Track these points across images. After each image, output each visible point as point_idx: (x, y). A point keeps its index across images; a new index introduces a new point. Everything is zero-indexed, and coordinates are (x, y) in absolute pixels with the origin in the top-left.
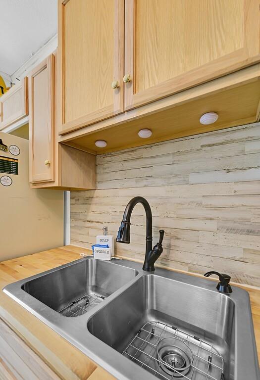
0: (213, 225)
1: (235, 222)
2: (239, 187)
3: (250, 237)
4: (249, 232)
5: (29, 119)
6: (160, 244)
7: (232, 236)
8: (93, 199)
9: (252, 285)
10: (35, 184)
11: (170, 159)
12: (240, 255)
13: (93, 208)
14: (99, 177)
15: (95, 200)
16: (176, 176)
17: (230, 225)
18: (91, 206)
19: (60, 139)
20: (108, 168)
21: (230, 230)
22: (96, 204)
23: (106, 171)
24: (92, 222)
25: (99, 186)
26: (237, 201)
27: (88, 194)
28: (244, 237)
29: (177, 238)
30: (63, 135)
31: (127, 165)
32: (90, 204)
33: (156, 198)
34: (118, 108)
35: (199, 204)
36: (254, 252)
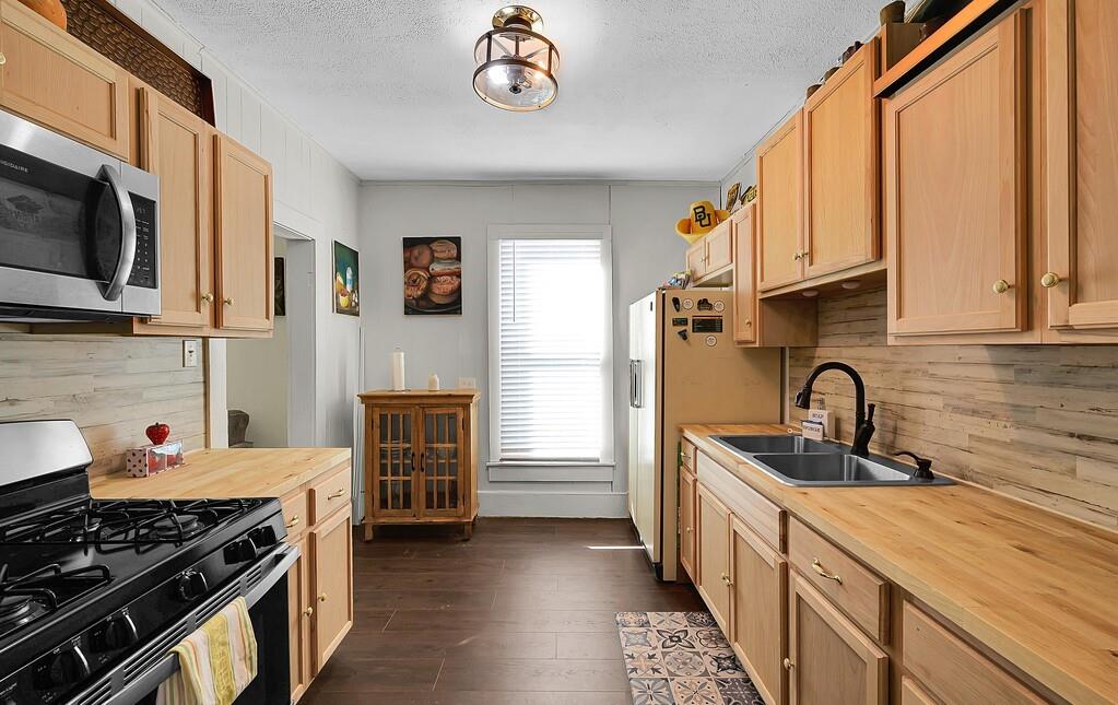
0: (938, 402)
1: (960, 399)
2: (963, 353)
3: (976, 419)
4: (975, 412)
5: (733, 266)
7: (957, 417)
9: (977, 483)
10: (739, 343)
12: (965, 444)
14: (821, 330)
17: (956, 402)
19: (760, 296)
20: (831, 317)
21: (956, 409)
23: (829, 321)
25: (822, 342)
26: (962, 372)
28: (969, 419)
29: (903, 419)
30: (764, 292)
33: (881, 361)
34: (799, 277)
35: (925, 373)
36: (979, 439)
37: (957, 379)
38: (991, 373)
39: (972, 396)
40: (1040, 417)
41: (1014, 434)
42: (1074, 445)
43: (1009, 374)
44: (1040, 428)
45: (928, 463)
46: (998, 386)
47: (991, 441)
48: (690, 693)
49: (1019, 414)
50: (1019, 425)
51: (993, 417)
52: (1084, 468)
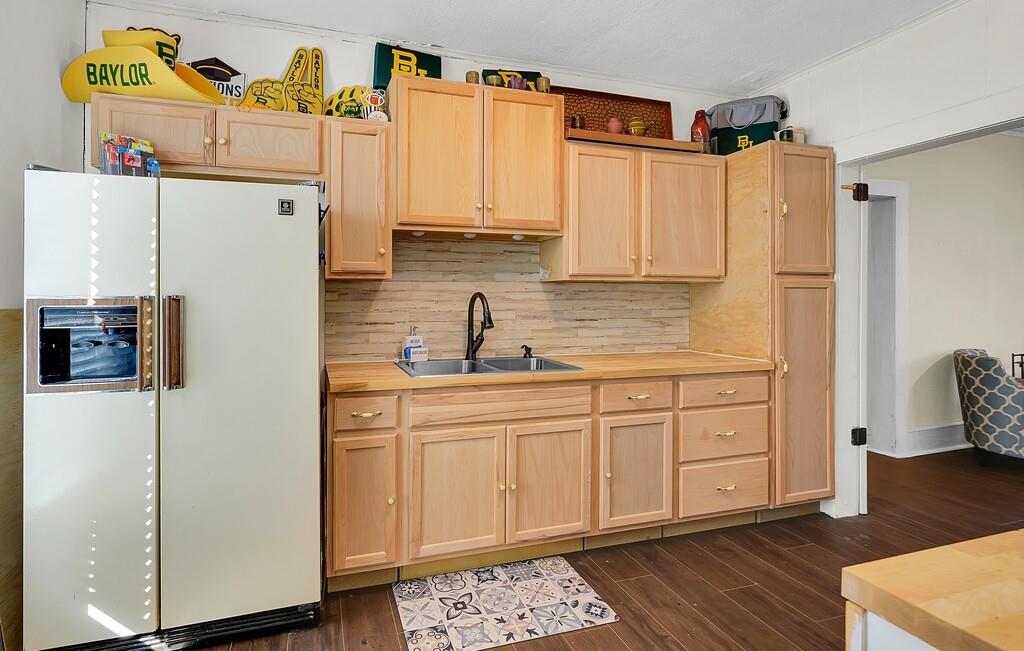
0: (512, 315)
1: (526, 311)
3: (536, 320)
4: (534, 317)
6: (481, 334)
7: (524, 321)
8: (378, 293)
11: (479, 257)
12: (530, 335)
13: (378, 305)
15: (381, 295)
16: (484, 273)
17: (523, 313)
18: (374, 302)
19: (394, 227)
20: (404, 255)
21: (524, 317)
22: (382, 299)
24: (375, 324)
26: (528, 296)
27: (369, 287)
31: (431, 256)
32: (372, 300)
33: (465, 292)
35: (503, 298)
36: (537, 331)
37: (524, 300)
38: (543, 296)
39: (533, 309)
40: (566, 315)
41: (554, 324)
42: (578, 324)
43: (552, 296)
44: (565, 319)
45: (530, 349)
46: (547, 303)
47: (543, 331)
48: (532, 593)
49: (556, 314)
50: (556, 320)
51: (545, 318)
52: (581, 332)
